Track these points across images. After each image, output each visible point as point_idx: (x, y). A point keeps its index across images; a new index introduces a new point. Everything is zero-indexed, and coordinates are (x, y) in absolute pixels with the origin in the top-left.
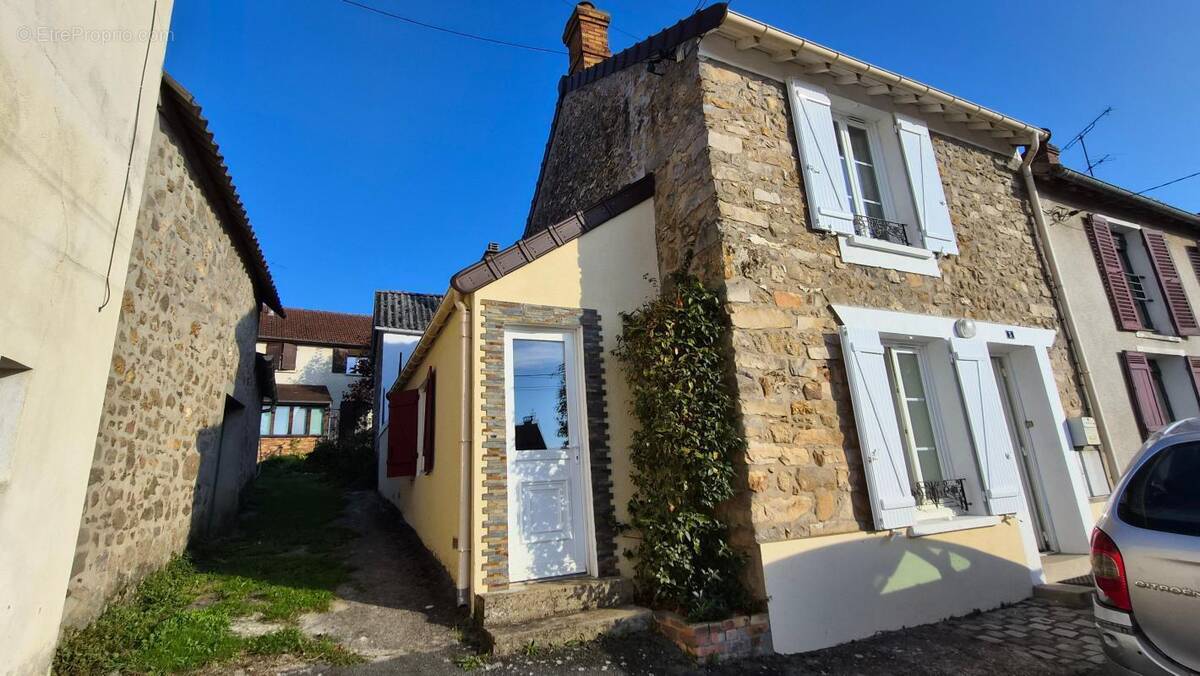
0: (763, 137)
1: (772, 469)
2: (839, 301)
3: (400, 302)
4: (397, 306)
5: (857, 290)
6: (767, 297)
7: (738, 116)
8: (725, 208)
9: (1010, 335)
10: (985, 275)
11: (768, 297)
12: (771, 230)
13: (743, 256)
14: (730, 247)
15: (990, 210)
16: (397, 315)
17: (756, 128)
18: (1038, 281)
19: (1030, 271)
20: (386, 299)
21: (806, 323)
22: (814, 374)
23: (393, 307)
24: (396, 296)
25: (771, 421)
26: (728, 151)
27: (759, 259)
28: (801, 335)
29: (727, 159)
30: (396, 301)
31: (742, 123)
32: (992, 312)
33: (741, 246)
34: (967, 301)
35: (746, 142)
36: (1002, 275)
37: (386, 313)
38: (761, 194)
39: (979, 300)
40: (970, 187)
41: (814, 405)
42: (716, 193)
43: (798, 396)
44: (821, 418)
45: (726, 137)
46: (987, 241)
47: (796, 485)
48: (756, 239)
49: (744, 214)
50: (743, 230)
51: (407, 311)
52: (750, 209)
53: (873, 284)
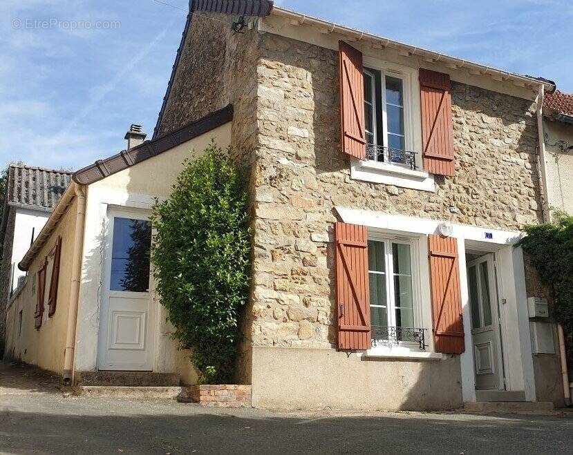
0: (302, 90)
1: (270, 305)
2: (343, 204)
3: (34, 179)
4: (31, 182)
5: (360, 198)
6: (284, 200)
7: (285, 74)
8: (263, 140)
9: (489, 236)
10: (478, 192)
11: (286, 200)
12: (297, 155)
13: (272, 172)
14: (262, 166)
15: (498, 142)
16: (31, 192)
17: (298, 83)
18: (530, 198)
19: (524, 190)
20: (20, 174)
21: (313, 217)
22: (314, 250)
23: (27, 183)
24: (31, 172)
25: (275, 277)
26: (272, 99)
27: (284, 175)
28: (308, 227)
29: (271, 105)
30: (31, 177)
31: (287, 79)
32: (477, 219)
33: (272, 165)
34: (456, 209)
35: (287, 93)
36: (495, 192)
37: (19, 190)
38: (294, 130)
39: (468, 210)
40: (482, 125)
41: (310, 270)
42: (258, 129)
43: (299, 264)
44: (314, 278)
45: (272, 90)
46: (488, 167)
47: (286, 316)
48: (284, 161)
49: (277, 144)
50: (275, 155)
51: (42, 188)
52: (282, 141)
53: (374, 194)
